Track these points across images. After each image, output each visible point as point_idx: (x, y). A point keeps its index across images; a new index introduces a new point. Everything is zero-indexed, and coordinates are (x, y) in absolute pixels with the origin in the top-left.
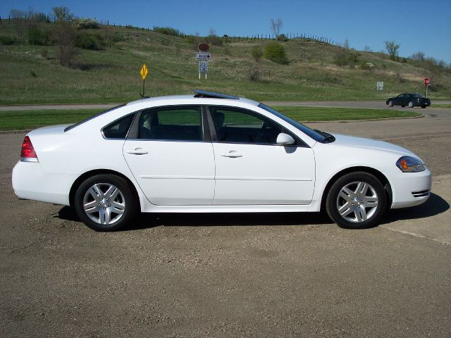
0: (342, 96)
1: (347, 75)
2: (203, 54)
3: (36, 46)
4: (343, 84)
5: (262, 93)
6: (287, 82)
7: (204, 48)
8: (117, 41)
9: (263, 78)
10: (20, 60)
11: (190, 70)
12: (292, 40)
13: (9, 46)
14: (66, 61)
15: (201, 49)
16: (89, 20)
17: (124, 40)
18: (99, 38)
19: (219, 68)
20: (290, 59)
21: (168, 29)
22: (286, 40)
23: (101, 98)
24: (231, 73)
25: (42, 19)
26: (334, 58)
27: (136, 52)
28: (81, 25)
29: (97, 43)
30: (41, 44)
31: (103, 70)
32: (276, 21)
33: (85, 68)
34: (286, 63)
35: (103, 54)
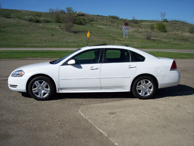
0: (188, 47)
1: (193, 37)
2: (126, 27)
3: (58, 23)
4: (190, 42)
5: (150, 45)
6: (164, 40)
7: (126, 24)
8: (92, 21)
9: (153, 38)
10: (50, 29)
11: (120, 34)
12: (170, 21)
13: (47, 23)
14: (68, 29)
15: (125, 25)
16: (81, 12)
17: (95, 21)
18: (84, 20)
19: (134, 33)
20: (168, 30)
21: (115, 17)
22: (167, 22)
23: (77, 46)
24: (139, 36)
25: (62, 12)
26: (189, 30)
27: (99, 26)
28: (78, 14)
29: (83, 22)
30: (60, 23)
31: (83, 33)
32: (163, 13)
33: (76, 32)
34: (166, 32)
35: (84, 27)
